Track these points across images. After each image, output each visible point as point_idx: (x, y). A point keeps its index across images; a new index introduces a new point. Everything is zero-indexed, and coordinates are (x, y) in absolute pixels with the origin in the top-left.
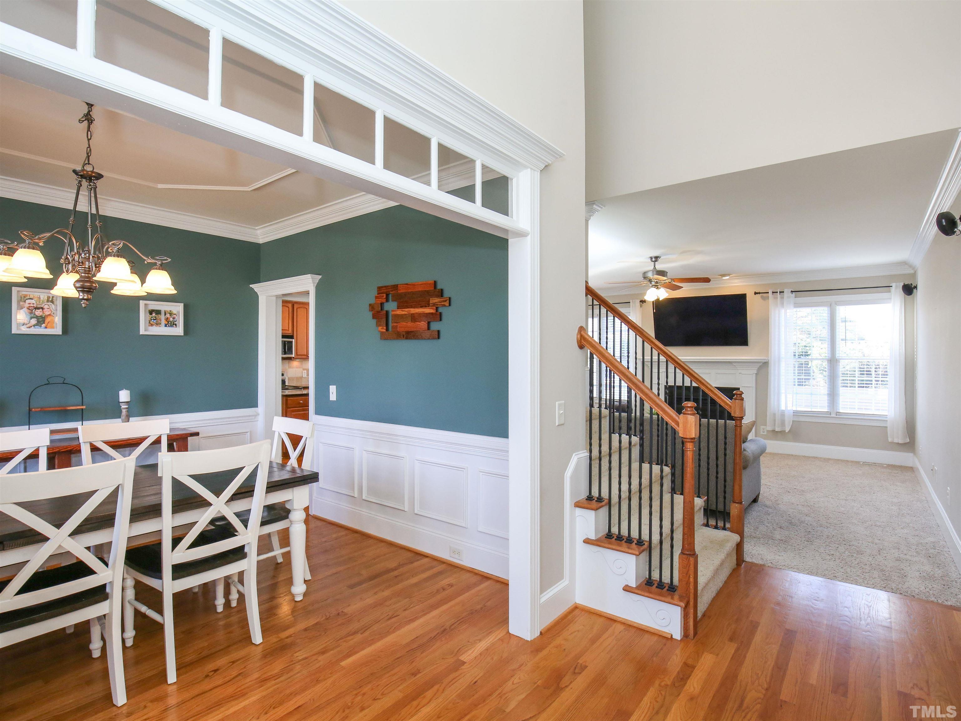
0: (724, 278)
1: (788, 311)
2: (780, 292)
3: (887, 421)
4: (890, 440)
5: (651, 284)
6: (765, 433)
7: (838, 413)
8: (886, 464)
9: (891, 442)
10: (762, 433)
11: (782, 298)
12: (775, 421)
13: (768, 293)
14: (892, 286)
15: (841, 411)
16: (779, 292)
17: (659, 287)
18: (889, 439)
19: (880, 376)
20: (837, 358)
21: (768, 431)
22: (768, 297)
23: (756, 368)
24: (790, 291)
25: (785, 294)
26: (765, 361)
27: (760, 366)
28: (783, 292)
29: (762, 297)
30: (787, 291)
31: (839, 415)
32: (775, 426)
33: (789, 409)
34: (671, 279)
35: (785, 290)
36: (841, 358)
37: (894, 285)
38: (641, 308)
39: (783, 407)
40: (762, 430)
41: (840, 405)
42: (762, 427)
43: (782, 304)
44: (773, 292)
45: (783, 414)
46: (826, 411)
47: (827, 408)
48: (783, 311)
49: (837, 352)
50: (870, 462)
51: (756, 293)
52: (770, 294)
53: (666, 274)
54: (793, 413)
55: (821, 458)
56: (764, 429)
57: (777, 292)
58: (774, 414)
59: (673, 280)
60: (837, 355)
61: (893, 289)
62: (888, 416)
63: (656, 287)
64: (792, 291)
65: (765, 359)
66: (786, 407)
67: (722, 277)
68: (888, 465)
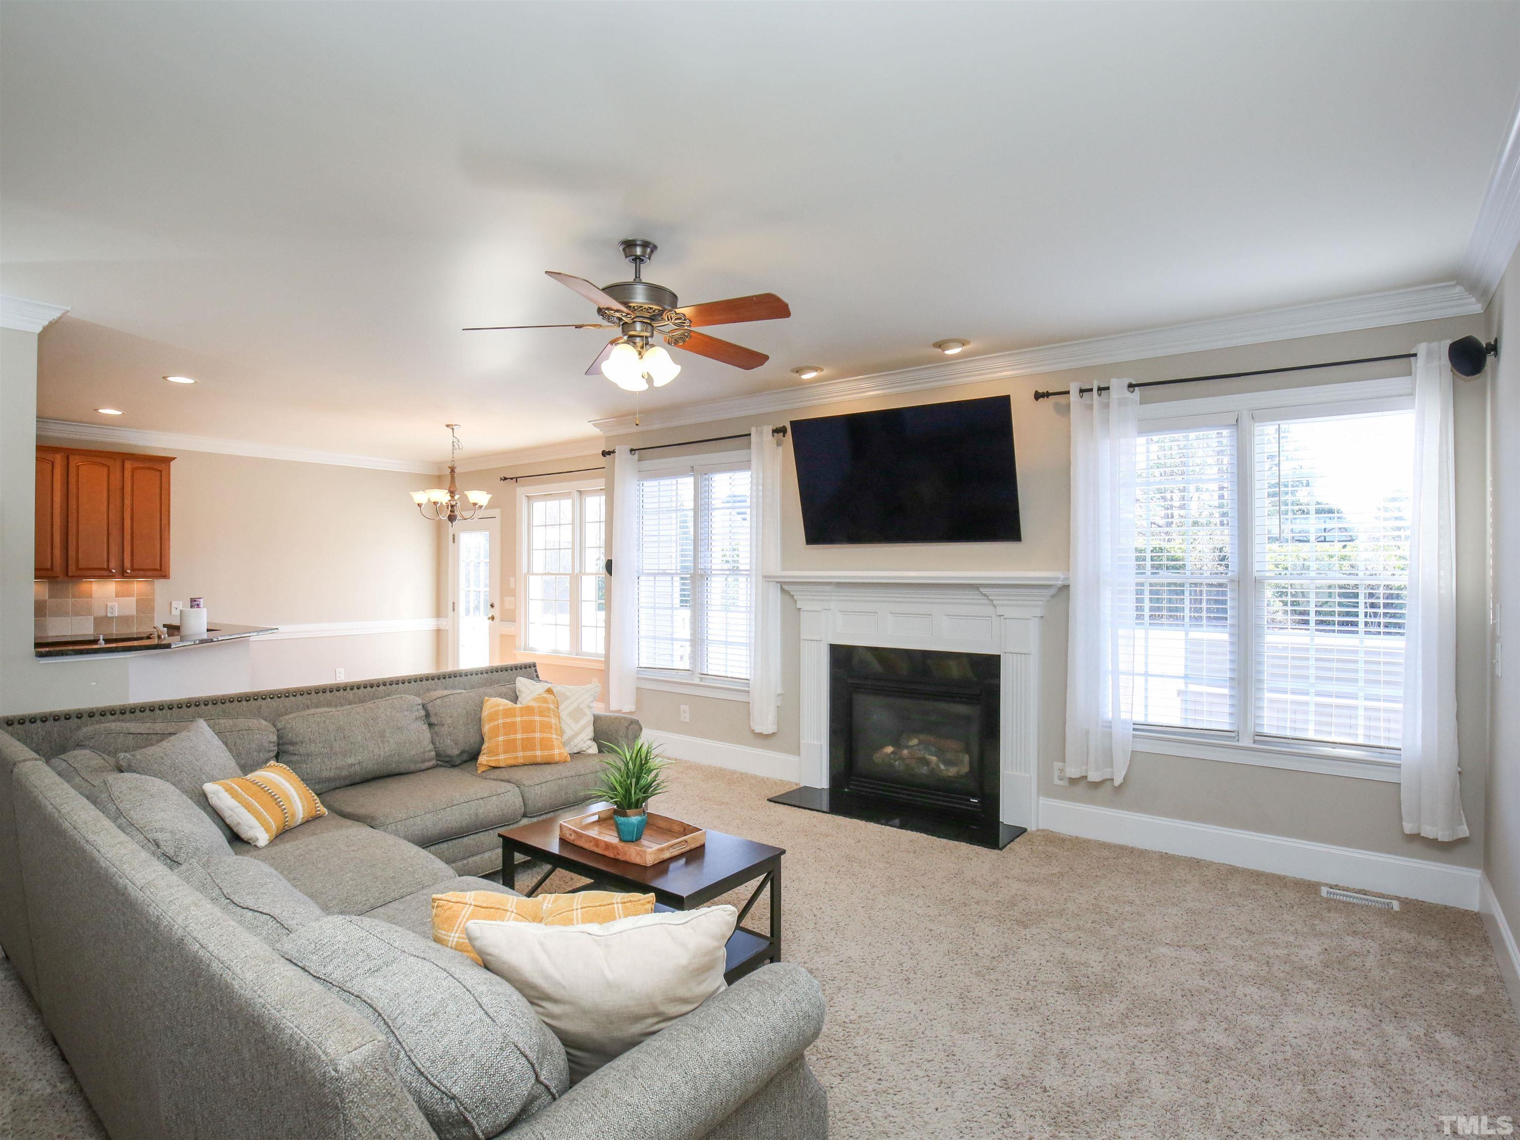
0: (948, 352)
1: (1121, 441)
2: (1099, 389)
3: (1399, 766)
4: (1408, 828)
6: (1065, 783)
7: (1259, 736)
8: (1397, 898)
9: (1410, 835)
10: (1056, 781)
11: (1106, 406)
12: (1087, 749)
13: (1068, 392)
14: (1415, 355)
15: (1266, 730)
16: (1095, 390)
18: (1405, 822)
20: (1256, 574)
21: (1071, 778)
22: (1072, 407)
23: (1042, 603)
24: (1126, 384)
25: (1114, 394)
26: (1063, 583)
27: (1050, 597)
28: (1108, 388)
29: (1057, 407)
30: (1118, 387)
31: (1262, 742)
32: (1088, 763)
33: (1124, 716)
35: (1114, 384)
36: (1265, 574)
37: (1422, 349)
38: (780, 449)
40: (1056, 775)
41: (1266, 713)
42: (1057, 764)
43: (1106, 421)
44: (1080, 391)
45: (1108, 730)
46: (1229, 730)
47: (1228, 720)
48: (1108, 442)
49: (1257, 559)
51: (1038, 396)
52: (1074, 396)
54: (1134, 729)
56: (1060, 771)
57: (1091, 390)
58: (1088, 731)
60: (1256, 567)
61: (1419, 364)
62: (1402, 752)
64: (1131, 386)
65: (1061, 579)
67: (944, 350)
68: (1406, 903)
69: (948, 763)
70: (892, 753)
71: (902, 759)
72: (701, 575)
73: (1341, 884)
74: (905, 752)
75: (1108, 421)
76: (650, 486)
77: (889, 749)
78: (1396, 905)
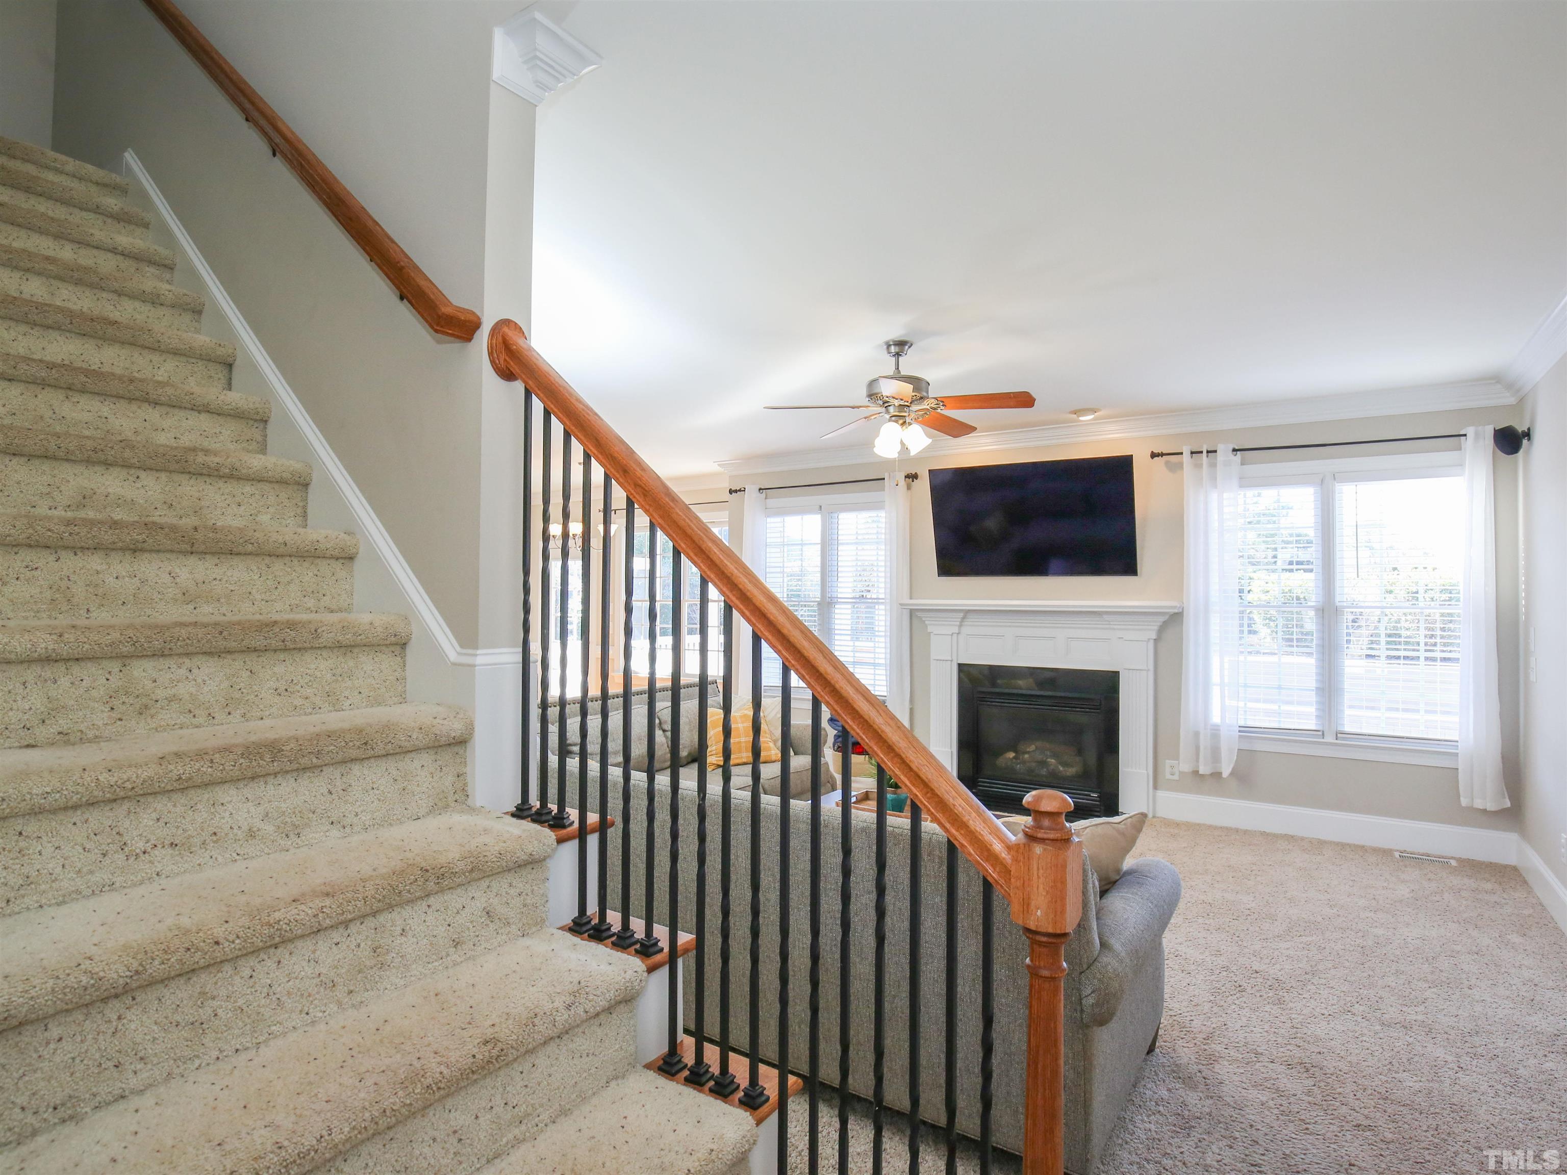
0: (1081, 418)
1: (1225, 495)
2: (1208, 452)
3: (1456, 755)
4: (1464, 802)
5: (887, 412)
6: (1176, 777)
7: (1338, 734)
8: (1452, 858)
9: (1467, 807)
10: (1168, 776)
11: (1213, 465)
12: (1197, 748)
13: (1182, 453)
14: (1465, 435)
15: (1347, 728)
16: (1205, 452)
17: (908, 420)
18: (1462, 799)
19: (1438, 648)
20: (1338, 604)
21: (1182, 773)
22: (1180, 466)
23: (1156, 628)
24: (1231, 449)
25: (1221, 456)
26: (1176, 611)
27: (1164, 622)
28: (1215, 451)
29: (1167, 463)
30: (1223, 450)
31: (1344, 739)
32: (1197, 760)
33: (1229, 721)
34: (936, 398)
35: (1221, 448)
36: (1345, 604)
37: (1470, 431)
39: (1216, 719)
40: (1168, 770)
41: (1345, 715)
42: (1168, 762)
43: (1214, 479)
44: (1192, 453)
45: (1215, 733)
46: (1314, 728)
47: (1314, 722)
48: (1214, 496)
49: (1338, 591)
50: (1416, 851)
51: (1153, 455)
52: (1186, 456)
53: (924, 385)
54: (1239, 731)
55: (1302, 839)
56: (1172, 767)
57: (1200, 452)
58: (1197, 734)
59: (943, 401)
60: (1338, 598)
61: (1468, 443)
62: (1459, 744)
63: (901, 422)
64: (1234, 450)
65: (1175, 607)
66: (1223, 717)
67: (1079, 416)
68: (1459, 860)
69: (1065, 764)
70: (1014, 758)
71: (1024, 762)
72: (829, 603)
73: (1408, 850)
74: (1026, 756)
75: (1216, 479)
76: (774, 522)
77: (1011, 755)
78: (1454, 863)
